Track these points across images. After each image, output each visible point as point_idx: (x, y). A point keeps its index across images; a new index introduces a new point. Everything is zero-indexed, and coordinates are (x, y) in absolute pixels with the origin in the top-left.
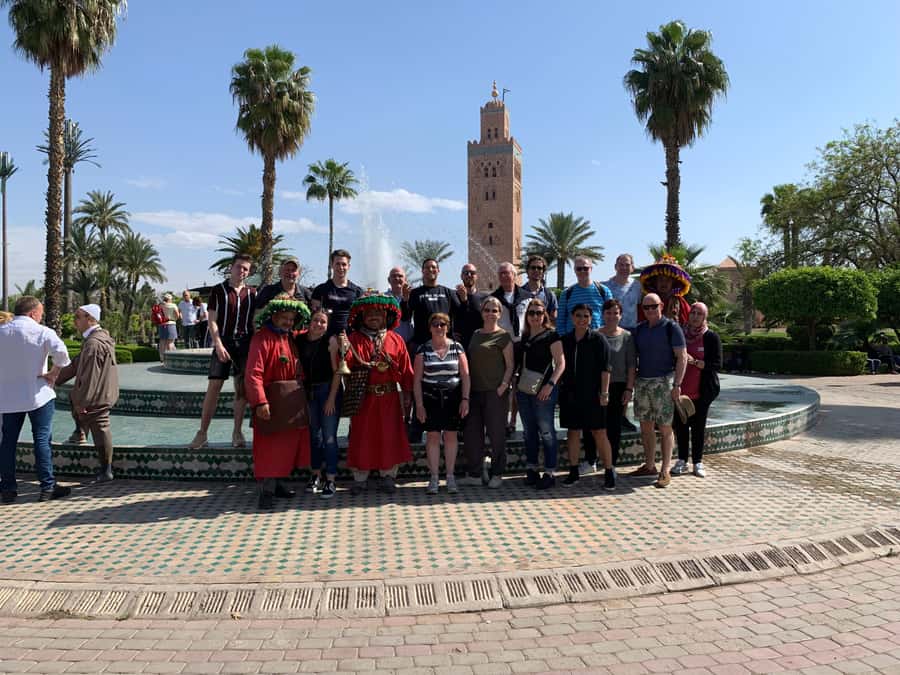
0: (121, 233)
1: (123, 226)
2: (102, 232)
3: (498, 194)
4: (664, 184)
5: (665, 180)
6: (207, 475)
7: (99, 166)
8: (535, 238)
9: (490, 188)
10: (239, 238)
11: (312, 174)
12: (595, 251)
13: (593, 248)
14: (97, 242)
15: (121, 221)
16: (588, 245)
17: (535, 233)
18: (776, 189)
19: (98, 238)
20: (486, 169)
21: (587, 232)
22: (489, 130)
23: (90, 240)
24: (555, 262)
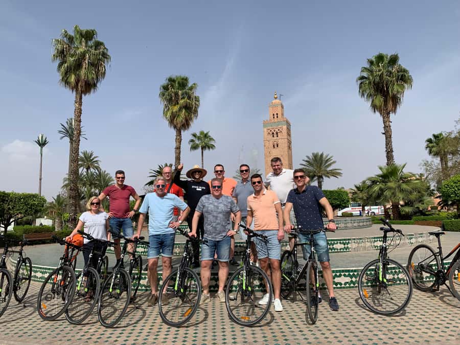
0: (97, 171)
1: (97, 168)
2: (88, 171)
3: (279, 145)
4: (384, 134)
5: (384, 132)
6: (214, 288)
7: (86, 139)
8: (304, 165)
9: (275, 143)
10: (159, 170)
11: (193, 138)
12: (337, 171)
13: (336, 169)
14: (84, 176)
15: (96, 165)
16: (334, 168)
17: (304, 163)
18: (434, 136)
19: (85, 174)
20: (273, 133)
21: (332, 161)
22: (274, 115)
23: (82, 174)
24: (316, 178)
